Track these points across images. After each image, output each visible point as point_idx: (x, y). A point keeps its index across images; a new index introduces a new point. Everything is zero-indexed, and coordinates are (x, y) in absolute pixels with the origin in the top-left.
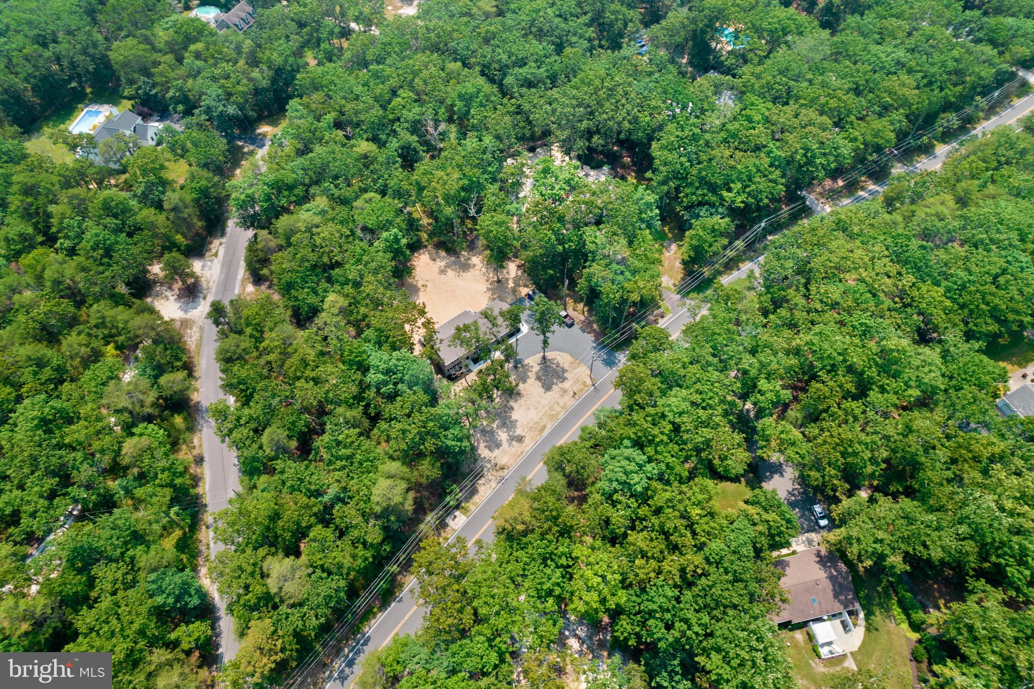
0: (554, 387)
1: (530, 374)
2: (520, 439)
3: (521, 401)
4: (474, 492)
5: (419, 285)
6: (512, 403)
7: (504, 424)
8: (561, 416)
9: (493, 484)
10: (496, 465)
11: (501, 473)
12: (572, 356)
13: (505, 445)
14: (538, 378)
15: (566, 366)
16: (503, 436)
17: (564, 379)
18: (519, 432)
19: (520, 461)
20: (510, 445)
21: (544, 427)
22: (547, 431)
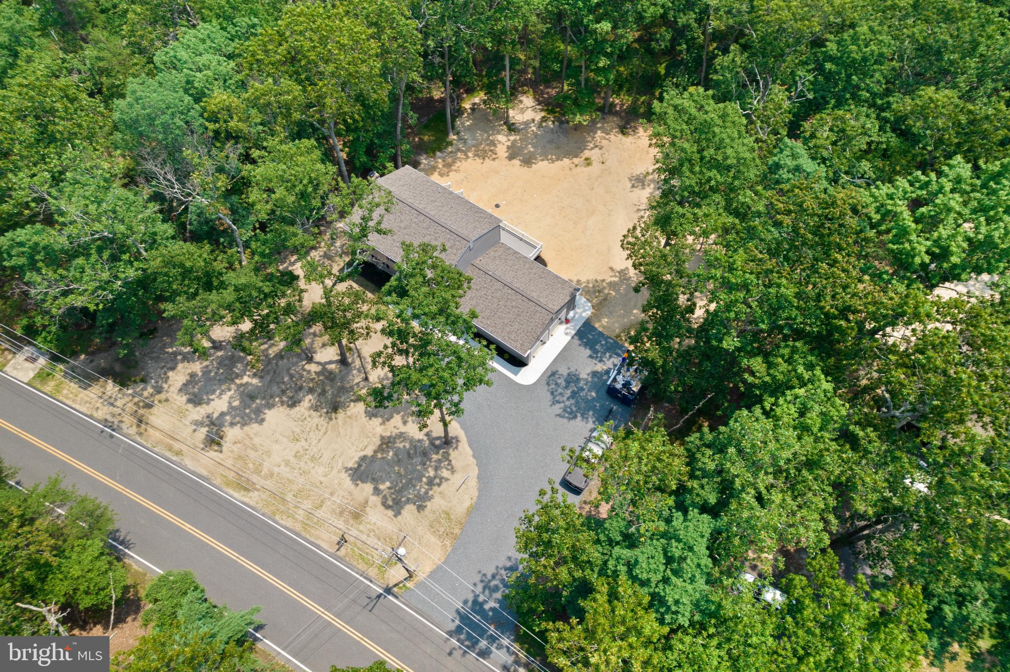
0: (368, 487)
1: (397, 419)
2: (214, 441)
3: (317, 419)
4: (86, 379)
5: (587, 153)
6: (308, 400)
7: (249, 396)
8: (283, 523)
9: (103, 412)
10: (149, 406)
11: (128, 420)
12: (472, 511)
13: (198, 413)
14: (386, 443)
15: (437, 503)
16: (219, 404)
17: (395, 505)
18: (232, 434)
19: (159, 453)
20: (198, 424)
21: (245, 486)
22: (237, 496)
